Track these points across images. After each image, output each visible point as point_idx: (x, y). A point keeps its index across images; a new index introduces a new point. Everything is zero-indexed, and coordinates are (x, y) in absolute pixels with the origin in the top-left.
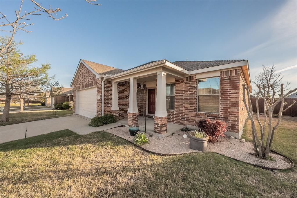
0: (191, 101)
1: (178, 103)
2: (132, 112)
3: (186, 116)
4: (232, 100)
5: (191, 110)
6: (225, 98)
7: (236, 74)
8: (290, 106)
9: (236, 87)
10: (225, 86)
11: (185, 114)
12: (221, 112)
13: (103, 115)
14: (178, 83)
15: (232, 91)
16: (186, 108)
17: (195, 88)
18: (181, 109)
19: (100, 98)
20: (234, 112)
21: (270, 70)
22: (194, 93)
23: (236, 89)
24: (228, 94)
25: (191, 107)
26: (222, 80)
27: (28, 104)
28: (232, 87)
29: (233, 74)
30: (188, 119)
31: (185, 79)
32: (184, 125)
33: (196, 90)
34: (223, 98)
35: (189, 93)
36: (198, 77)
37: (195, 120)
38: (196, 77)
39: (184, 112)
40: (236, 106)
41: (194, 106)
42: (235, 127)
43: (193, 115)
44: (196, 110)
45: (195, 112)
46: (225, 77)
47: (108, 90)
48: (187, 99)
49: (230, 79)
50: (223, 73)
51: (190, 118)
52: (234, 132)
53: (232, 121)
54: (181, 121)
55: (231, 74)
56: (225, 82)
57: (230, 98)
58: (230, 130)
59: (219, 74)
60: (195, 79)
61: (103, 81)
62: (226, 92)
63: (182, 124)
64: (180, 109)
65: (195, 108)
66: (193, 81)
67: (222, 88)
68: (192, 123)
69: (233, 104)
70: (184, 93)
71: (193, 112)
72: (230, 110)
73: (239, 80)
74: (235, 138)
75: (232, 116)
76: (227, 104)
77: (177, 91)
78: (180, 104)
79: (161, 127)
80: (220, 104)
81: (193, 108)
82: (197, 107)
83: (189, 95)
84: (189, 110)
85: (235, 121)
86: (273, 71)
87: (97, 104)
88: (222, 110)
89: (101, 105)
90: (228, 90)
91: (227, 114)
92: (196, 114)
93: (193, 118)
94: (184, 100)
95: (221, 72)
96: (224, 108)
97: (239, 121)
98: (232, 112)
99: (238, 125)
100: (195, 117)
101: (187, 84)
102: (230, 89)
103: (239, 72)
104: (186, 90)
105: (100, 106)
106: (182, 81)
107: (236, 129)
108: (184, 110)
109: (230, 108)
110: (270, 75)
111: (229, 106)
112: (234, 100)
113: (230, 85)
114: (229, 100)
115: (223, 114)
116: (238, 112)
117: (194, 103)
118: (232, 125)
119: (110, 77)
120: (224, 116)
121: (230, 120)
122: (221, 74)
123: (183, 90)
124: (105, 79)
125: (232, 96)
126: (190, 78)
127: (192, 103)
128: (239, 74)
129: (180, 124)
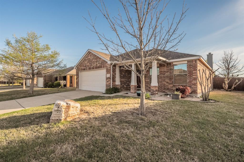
0: (170, 78)
1: (161, 79)
2: (134, 84)
3: (167, 87)
4: (194, 76)
5: (170, 83)
6: (190, 75)
7: (195, 62)
8: (239, 83)
9: (196, 69)
10: (190, 69)
11: (166, 86)
12: (188, 83)
13: (111, 87)
14: (162, 67)
15: (194, 72)
16: (167, 82)
17: (172, 70)
18: (164, 83)
19: (110, 77)
20: (195, 83)
21: (229, 55)
22: (172, 73)
23: (196, 71)
24: (191, 73)
25: (170, 81)
26: (188, 66)
27: (9, 85)
28: (194, 70)
29: (194, 63)
30: (168, 89)
31: (166, 65)
32: (166, 93)
33: (173, 71)
34: (189, 75)
35: (169, 73)
36: (174, 64)
37: (173, 89)
38: (173, 64)
39: (166, 85)
40: (195, 80)
41: (172, 81)
42: (195, 91)
43: (171, 86)
44: (173, 83)
45: (172, 84)
46: (190, 64)
47: (114, 71)
48: (167, 77)
49: (193, 65)
50: (189, 62)
51: (170, 88)
52: (195, 94)
53: (194, 88)
54: (164, 91)
55: (193, 63)
56: (190, 67)
57: (192, 75)
58: (193, 93)
59: (186, 62)
60: (173, 65)
61: (112, 65)
62: (190, 72)
63: (164, 92)
64: (162, 83)
65: (172, 82)
66: (171, 66)
67: (188, 70)
68: (171, 91)
69: (194, 79)
70: (165, 73)
71: (171, 84)
72: (193, 82)
73: (197, 66)
74: (196, 97)
75: (194, 86)
76: (191, 79)
77: (160, 72)
78: (163, 80)
79: (155, 91)
80: (188, 79)
81: (171, 82)
82: (174, 82)
83: (169, 74)
84: (169, 83)
85: (195, 88)
86: (232, 56)
87: (106, 80)
88: (188, 82)
89: (111, 81)
90: (191, 71)
91: (191, 84)
92: (174, 86)
93: (172, 88)
94: (165, 77)
95: (188, 61)
96: (189, 81)
97: (197, 88)
98: (194, 83)
99: (197, 90)
100: (173, 87)
101: (167, 67)
102: (192, 71)
103: (197, 61)
104: (167, 71)
105: (109, 82)
106: (164, 66)
107: (196, 92)
108: (166, 83)
109: (192, 81)
110: (229, 59)
111: (192, 80)
112: (195, 77)
113: (193, 69)
114: (192, 76)
115: (189, 84)
116: (197, 83)
117: (172, 79)
118: (194, 90)
119: (117, 63)
120: (190, 85)
121: (193, 88)
122: (188, 62)
123: (165, 71)
124: (113, 64)
125: (194, 74)
126: (169, 64)
127: (170, 79)
128: (197, 62)
129: (163, 92)
